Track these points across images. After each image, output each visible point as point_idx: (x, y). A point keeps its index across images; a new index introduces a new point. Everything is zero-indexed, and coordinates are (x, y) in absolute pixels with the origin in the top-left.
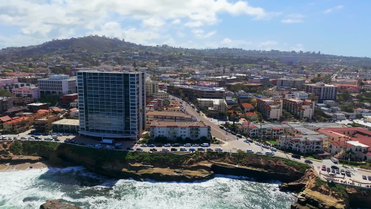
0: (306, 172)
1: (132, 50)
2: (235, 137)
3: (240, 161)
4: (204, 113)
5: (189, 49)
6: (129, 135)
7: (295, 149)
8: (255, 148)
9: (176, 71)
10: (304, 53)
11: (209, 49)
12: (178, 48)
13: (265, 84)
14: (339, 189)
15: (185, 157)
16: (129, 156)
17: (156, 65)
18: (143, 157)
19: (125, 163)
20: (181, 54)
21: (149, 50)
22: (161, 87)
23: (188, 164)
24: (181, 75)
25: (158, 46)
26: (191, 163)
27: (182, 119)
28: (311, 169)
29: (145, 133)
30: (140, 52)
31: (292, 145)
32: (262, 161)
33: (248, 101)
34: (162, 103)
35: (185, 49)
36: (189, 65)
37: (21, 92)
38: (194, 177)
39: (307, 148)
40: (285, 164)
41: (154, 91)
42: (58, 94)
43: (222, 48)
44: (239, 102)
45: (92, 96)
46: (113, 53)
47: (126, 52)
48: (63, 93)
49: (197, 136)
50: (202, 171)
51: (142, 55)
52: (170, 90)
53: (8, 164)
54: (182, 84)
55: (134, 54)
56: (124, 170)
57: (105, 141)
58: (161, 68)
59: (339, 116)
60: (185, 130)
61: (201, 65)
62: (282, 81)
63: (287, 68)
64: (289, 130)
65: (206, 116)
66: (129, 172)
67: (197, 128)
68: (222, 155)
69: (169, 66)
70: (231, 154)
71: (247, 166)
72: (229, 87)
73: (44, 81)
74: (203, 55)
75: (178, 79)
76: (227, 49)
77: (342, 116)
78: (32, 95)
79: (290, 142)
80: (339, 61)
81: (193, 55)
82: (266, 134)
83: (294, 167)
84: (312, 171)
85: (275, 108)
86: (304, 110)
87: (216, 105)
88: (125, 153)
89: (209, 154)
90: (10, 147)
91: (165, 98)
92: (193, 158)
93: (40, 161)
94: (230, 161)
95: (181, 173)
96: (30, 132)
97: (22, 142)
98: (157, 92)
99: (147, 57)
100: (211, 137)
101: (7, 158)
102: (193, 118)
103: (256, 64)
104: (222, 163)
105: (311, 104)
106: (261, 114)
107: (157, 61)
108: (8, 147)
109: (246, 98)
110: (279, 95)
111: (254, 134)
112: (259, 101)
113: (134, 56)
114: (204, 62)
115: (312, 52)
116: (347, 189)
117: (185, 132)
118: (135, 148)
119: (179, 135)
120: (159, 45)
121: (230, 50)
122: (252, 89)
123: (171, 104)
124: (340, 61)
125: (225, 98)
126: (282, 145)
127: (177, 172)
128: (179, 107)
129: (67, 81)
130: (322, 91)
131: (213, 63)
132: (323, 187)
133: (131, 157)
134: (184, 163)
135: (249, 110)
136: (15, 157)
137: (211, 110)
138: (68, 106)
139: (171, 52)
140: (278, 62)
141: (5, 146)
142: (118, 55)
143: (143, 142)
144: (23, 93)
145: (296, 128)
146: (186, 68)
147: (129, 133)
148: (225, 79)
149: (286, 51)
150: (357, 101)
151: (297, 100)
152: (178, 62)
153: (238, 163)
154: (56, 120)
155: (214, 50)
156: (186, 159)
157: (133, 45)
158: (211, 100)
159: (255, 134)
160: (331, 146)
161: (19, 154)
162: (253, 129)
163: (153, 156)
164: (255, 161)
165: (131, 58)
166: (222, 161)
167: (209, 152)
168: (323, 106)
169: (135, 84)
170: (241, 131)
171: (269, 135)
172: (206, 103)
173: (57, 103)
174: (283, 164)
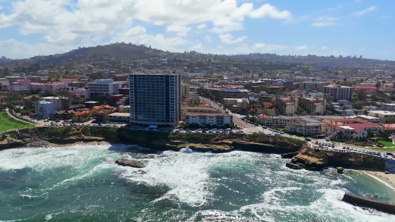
0: (303, 146)
1: (159, 57)
2: (253, 125)
3: (254, 139)
4: (229, 110)
5: (218, 55)
6: (170, 123)
7: (299, 133)
8: (267, 132)
9: (204, 77)
10: (344, 58)
11: (240, 55)
12: (207, 54)
13: (288, 86)
14: (321, 153)
15: (213, 136)
16: (171, 135)
17: (185, 71)
18: (181, 136)
19: (168, 140)
20: (210, 61)
21: (177, 57)
22: (192, 90)
23: (215, 141)
24: (210, 80)
25: (185, 52)
26: (217, 140)
27: (210, 112)
28: (307, 144)
29: (181, 122)
30: (168, 59)
31: (296, 129)
32: (271, 140)
33: (269, 100)
34: (193, 101)
35: (214, 55)
36: (218, 71)
37: (75, 93)
38: (219, 149)
39: (308, 131)
40: (288, 141)
41: (186, 93)
42: (105, 95)
43: (254, 54)
44: (261, 102)
45: (140, 92)
46: (141, 60)
47: (154, 59)
48: (110, 94)
49: (222, 124)
50: (225, 146)
51: (170, 62)
52: (199, 93)
53: (82, 142)
54: (211, 87)
55: (162, 61)
56: (168, 145)
57: (151, 126)
58: (190, 75)
59: (348, 112)
60: (212, 119)
61: (230, 71)
62: (305, 84)
63: (320, 74)
64: (298, 120)
65: (231, 112)
66: (171, 146)
67: (222, 117)
68: (241, 136)
69: (197, 72)
70: (247, 135)
71: (259, 143)
72: (253, 90)
73: (94, 84)
74: (233, 61)
75: (207, 84)
76: (259, 54)
77: (351, 112)
78: (84, 96)
79: (295, 127)
80: (382, 65)
81: (222, 62)
82: (278, 123)
83: (294, 143)
84: (307, 145)
85: (290, 105)
86: (316, 106)
87: (239, 103)
88: (168, 134)
89: (231, 135)
90: (82, 130)
91: (196, 98)
92: (219, 137)
93: (104, 140)
94: (246, 140)
95: (209, 146)
96: (92, 122)
97: (89, 127)
98: (188, 93)
99: (175, 64)
100: (233, 125)
101: (80, 138)
102: (219, 111)
103: (289, 69)
104: (241, 141)
105: (323, 102)
106: (278, 110)
107: (186, 68)
108: (81, 130)
109: (267, 98)
110: (297, 95)
111: (268, 123)
112: (278, 100)
113: (162, 63)
114: (233, 69)
115: (353, 56)
116: (328, 154)
117: (212, 120)
118: (175, 131)
119: (208, 122)
120: (187, 51)
121: (263, 55)
122: (275, 91)
123: (201, 102)
124: (384, 65)
125: (249, 97)
126: (289, 130)
127: (207, 146)
128: (207, 104)
129: (112, 84)
130: (338, 91)
131: (243, 69)
132: (310, 153)
133: (172, 136)
134: (212, 140)
135: (268, 107)
136: (86, 138)
137: (235, 107)
138: (115, 104)
139: (199, 58)
140: (312, 68)
141: (78, 130)
142: (146, 61)
143: (180, 128)
144: (77, 94)
145: (303, 119)
146: (215, 74)
147: (169, 121)
148: (251, 83)
149: (324, 56)
150: (371, 100)
151: (311, 99)
152: (207, 69)
153: (252, 141)
154: (110, 113)
155: (245, 55)
156: (213, 138)
157: (160, 51)
158: (236, 99)
159: (270, 123)
160: (327, 129)
161: (88, 136)
162: (268, 119)
163: (189, 135)
164: (266, 139)
165: (160, 65)
166: (240, 140)
167: (231, 134)
168: (337, 105)
169: (174, 83)
170: (259, 122)
171: (281, 124)
172: (231, 102)
173: (106, 102)
174: (286, 141)
